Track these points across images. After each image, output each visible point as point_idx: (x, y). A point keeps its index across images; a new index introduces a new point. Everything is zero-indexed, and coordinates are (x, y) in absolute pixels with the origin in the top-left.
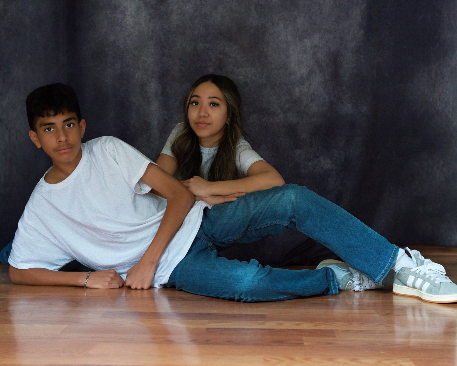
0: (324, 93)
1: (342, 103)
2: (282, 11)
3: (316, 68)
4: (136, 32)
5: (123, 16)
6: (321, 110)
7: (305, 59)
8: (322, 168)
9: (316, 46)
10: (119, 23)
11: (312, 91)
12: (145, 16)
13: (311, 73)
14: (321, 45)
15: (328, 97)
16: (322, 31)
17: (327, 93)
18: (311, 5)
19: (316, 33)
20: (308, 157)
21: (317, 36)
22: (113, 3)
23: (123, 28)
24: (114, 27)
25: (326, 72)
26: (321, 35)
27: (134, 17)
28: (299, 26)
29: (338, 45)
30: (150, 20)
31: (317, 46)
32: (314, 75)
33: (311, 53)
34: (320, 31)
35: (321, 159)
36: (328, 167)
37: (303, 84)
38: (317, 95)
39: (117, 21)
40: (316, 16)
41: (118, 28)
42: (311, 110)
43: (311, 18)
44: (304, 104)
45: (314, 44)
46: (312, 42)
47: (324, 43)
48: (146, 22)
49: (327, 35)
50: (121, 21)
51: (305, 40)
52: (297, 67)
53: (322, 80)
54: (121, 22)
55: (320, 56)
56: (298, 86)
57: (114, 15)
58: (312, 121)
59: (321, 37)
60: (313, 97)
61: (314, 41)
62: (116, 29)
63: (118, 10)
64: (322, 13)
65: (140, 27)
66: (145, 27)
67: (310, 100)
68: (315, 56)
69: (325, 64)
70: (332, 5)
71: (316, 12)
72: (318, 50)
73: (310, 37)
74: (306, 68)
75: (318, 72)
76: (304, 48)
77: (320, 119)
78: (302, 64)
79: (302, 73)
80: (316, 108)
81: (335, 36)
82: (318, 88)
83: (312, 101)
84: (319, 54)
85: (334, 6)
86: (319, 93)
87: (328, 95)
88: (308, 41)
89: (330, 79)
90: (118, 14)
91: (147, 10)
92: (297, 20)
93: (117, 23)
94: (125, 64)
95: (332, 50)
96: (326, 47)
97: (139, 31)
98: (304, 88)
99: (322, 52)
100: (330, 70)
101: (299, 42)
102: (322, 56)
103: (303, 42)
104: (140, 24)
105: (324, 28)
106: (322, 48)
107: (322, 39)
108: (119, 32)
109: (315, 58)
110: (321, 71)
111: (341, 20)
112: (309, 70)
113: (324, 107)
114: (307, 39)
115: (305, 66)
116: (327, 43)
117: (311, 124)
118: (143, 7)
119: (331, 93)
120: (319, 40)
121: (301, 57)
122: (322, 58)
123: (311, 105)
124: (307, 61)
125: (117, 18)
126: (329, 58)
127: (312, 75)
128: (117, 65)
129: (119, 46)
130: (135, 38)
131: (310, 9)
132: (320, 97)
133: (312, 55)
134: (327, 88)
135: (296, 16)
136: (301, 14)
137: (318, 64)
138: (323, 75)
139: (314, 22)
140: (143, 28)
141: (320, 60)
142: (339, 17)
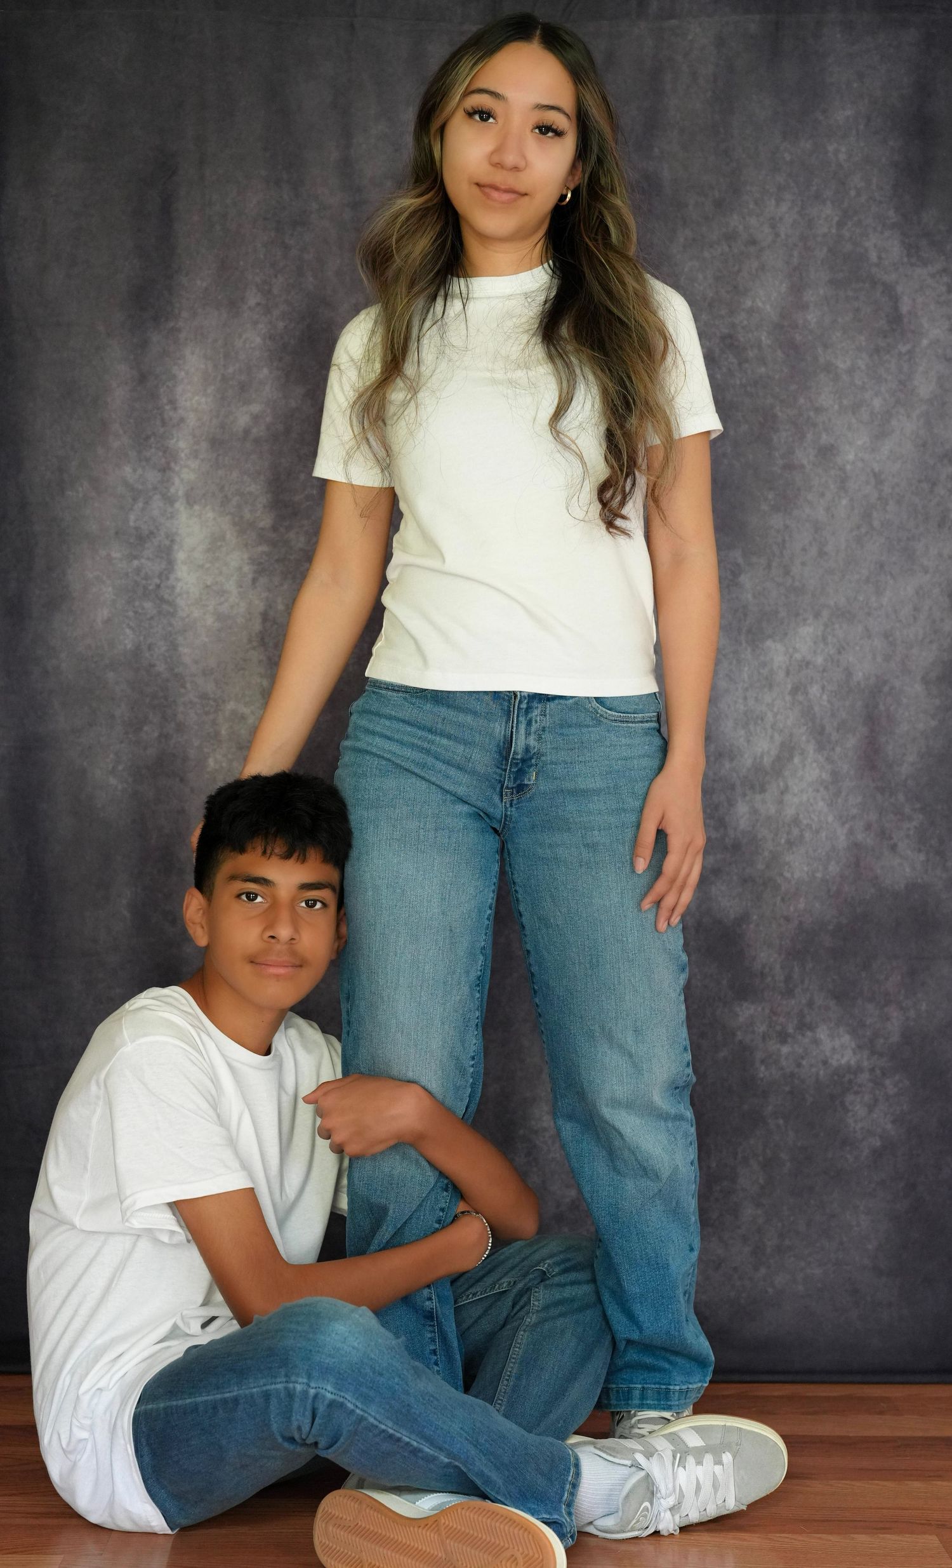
0: (830, 819)
1: (893, 848)
3: (804, 738)
4: (210, 620)
5: (163, 566)
6: (819, 875)
7: (768, 705)
8: (825, 1062)
9: (806, 664)
10: (151, 588)
11: (790, 812)
12: (240, 568)
13: (788, 751)
14: (819, 660)
15: (845, 831)
16: (825, 613)
17: (841, 817)
19: (805, 620)
20: (778, 1028)
21: (808, 631)
22: (132, 524)
23: (165, 607)
24: (137, 603)
25: (838, 749)
26: (822, 628)
27: (200, 567)
28: (750, 596)
29: (879, 659)
30: (254, 580)
31: (808, 664)
32: (796, 760)
33: (789, 687)
34: (817, 615)
35: (822, 1033)
36: (843, 1061)
37: (763, 790)
38: (809, 826)
39: (144, 582)
40: (803, 564)
41: (148, 605)
42: (788, 875)
43: (787, 573)
44: (766, 854)
45: (798, 656)
46: (791, 650)
47: (831, 652)
48: (241, 587)
49: (841, 627)
50: (157, 581)
51: (769, 643)
52: (742, 732)
53: (824, 776)
54: (158, 586)
55: (819, 695)
56: (745, 795)
57: (136, 563)
58: (792, 909)
59: (820, 633)
60: (796, 831)
61: (797, 646)
62: (143, 608)
63: (146, 546)
64: (826, 553)
65: (221, 604)
66: (238, 604)
67: (783, 841)
68: (800, 698)
69: (835, 724)
70: (858, 527)
71: (804, 549)
72: (812, 678)
73: (786, 634)
74: (772, 737)
75: (811, 748)
76: (765, 672)
77: (817, 905)
78: (760, 722)
79: (759, 754)
80: (806, 869)
81: (867, 630)
82: (812, 800)
83: (790, 844)
84: (814, 690)
85: (863, 530)
86: (816, 819)
87: (843, 824)
88: (779, 647)
89: (852, 772)
90: (148, 559)
91: (246, 545)
92: (744, 579)
93: (145, 588)
94: (173, 725)
95: (859, 676)
96: (838, 666)
97: (220, 617)
98: (764, 802)
99: (826, 683)
100: (851, 742)
101: (749, 650)
102: (825, 697)
103: (763, 649)
104: (222, 593)
105: (832, 603)
106: (824, 671)
107: (824, 639)
108: (152, 618)
109: (801, 703)
110: (821, 748)
111: (889, 577)
112: (783, 744)
113: (833, 863)
114: (774, 641)
115: (770, 731)
116: (840, 653)
117: (787, 919)
118: (231, 536)
119: (854, 817)
120: (815, 643)
121: (757, 699)
122: (825, 703)
123: (789, 858)
124: (775, 715)
125: (147, 573)
126: (847, 703)
127: (791, 758)
128: (146, 728)
129: (152, 666)
130: (206, 640)
131: (784, 541)
132: (818, 832)
133: (789, 694)
134: (840, 800)
135: (738, 565)
136: (754, 559)
137: (810, 724)
138: (827, 759)
139: (797, 584)
140: (232, 607)
141: (816, 709)
142: (882, 566)
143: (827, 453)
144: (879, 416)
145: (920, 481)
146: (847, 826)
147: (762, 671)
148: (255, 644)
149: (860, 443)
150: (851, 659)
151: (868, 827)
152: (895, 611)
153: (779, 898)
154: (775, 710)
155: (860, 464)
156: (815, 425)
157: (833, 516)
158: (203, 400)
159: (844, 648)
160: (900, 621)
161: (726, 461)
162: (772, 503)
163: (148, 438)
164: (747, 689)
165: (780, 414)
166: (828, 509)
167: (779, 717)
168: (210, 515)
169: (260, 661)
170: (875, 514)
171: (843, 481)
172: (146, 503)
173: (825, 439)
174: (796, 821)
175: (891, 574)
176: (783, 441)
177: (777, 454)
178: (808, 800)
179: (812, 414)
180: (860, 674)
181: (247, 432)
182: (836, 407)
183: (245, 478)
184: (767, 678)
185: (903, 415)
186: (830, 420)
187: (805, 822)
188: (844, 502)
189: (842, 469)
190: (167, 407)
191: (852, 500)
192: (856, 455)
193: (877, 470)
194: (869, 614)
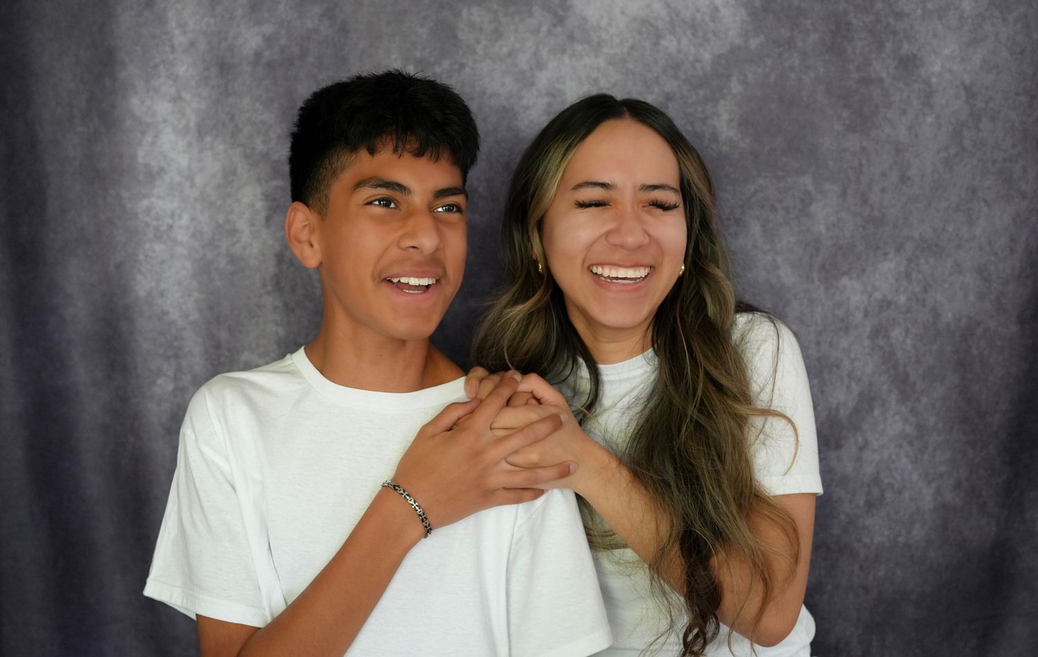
0: (915, 477)
2: (754, 173)
3: (885, 388)
4: (222, 263)
5: (176, 205)
6: (901, 539)
7: (844, 350)
9: (886, 304)
10: (162, 229)
11: (869, 470)
12: (252, 205)
13: (867, 402)
14: (902, 299)
15: (931, 491)
16: (909, 247)
17: (927, 476)
18: (864, 149)
19: (885, 254)
21: (889, 267)
22: (140, 160)
24: (147, 246)
25: (924, 400)
26: (904, 263)
27: (212, 204)
28: (822, 228)
29: (972, 298)
30: (268, 219)
31: (889, 304)
32: (876, 412)
33: (868, 330)
34: (899, 249)
38: (890, 485)
39: (155, 223)
40: (883, 190)
41: (159, 247)
42: (867, 540)
43: (864, 200)
44: (842, 517)
45: (877, 295)
46: (870, 289)
47: (916, 290)
48: (253, 225)
49: (927, 262)
50: (169, 221)
51: (845, 281)
53: (909, 430)
54: (171, 227)
55: (901, 339)
57: (145, 202)
58: (871, 577)
59: (902, 269)
60: (876, 491)
61: (877, 284)
62: (154, 251)
63: (157, 183)
64: (909, 179)
65: (233, 244)
66: (251, 245)
67: (862, 503)
68: (881, 342)
69: (921, 371)
70: (947, 148)
71: (884, 175)
72: (894, 319)
73: (863, 271)
74: (848, 387)
75: (893, 398)
76: (840, 313)
77: (899, 572)
78: (835, 369)
79: (834, 406)
80: (886, 533)
81: (958, 265)
82: (894, 457)
83: (870, 506)
84: (897, 333)
85: (952, 151)
86: (899, 478)
87: (929, 483)
88: (857, 285)
89: (940, 426)
90: (159, 197)
91: (259, 180)
92: (814, 208)
93: (157, 229)
94: (188, 378)
95: (948, 317)
96: (924, 306)
97: (232, 259)
98: (839, 460)
99: (910, 326)
100: (939, 391)
101: (822, 288)
102: (909, 341)
103: (837, 287)
104: (233, 232)
105: (916, 234)
106: (908, 311)
107: (908, 275)
108: (163, 262)
109: (881, 348)
110: (904, 397)
111: (982, 204)
112: (861, 394)
113: (918, 526)
114: (851, 278)
115: (846, 381)
116: (925, 291)
117: (866, 589)
118: (242, 169)
119: (942, 476)
120: (897, 280)
121: (831, 344)
122: (909, 348)
123: (869, 521)
124: (852, 361)
125: (157, 214)
126: (935, 348)
127: (871, 409)
128: (160, 381)
129: (167, 313)
130: (219, 284)
131: (861, 165)
132: (900, 492)
133: (869, 337)
134: (926, 457)
135: (809, 193)
136: (827, 186)
137: (892, 372)
138: (912, 410)
139: (876, 213)
140: (244, 248)
141: (899, 354)
142: (974, 191)
143: (908, 64)
144: (970, 21)
145: (1017, 94)
146: (934, 485)
147: (837, 312)
148: (269, 288)
149: (947, 52)
150: (939, 298)
151: (958, 485)
152: (990, 243)
153: (857, 566)
154: (853, 355)
155: (947, 76)
156: (895, 33)
157: (917, 136)
158: (212, 21)
159: (930, 286)
160: (996, 254)
161: (793, 76)
162: (847, 122)
163: (156, 66)
164: (820, 333)
165: (854, 21)
166: (910, 128)
167: (856, 364)
168: (221, 147)
169: (275, 308)
170: (966, 133)
171: (928, 98)
172: (156, 137)
173: (906, 48)
174: (876, 480)
175: (985, 201)
176: (858, 51)
177: (851, 67)
178: (890, 457)
179: (891, 20)
180: (950, 315)
181: (258, 55)
182: (919, 11)
183: (257, 105)
184: (842, 320)
185: (997, 18)
186: (912, 27)
187: (886, 481)
188: (929, 120)
189: (927, 82)
190: (177, 32)
191: (938, 117)
192: (943, 66)
193: (967, 82)
194: (959, 247)
